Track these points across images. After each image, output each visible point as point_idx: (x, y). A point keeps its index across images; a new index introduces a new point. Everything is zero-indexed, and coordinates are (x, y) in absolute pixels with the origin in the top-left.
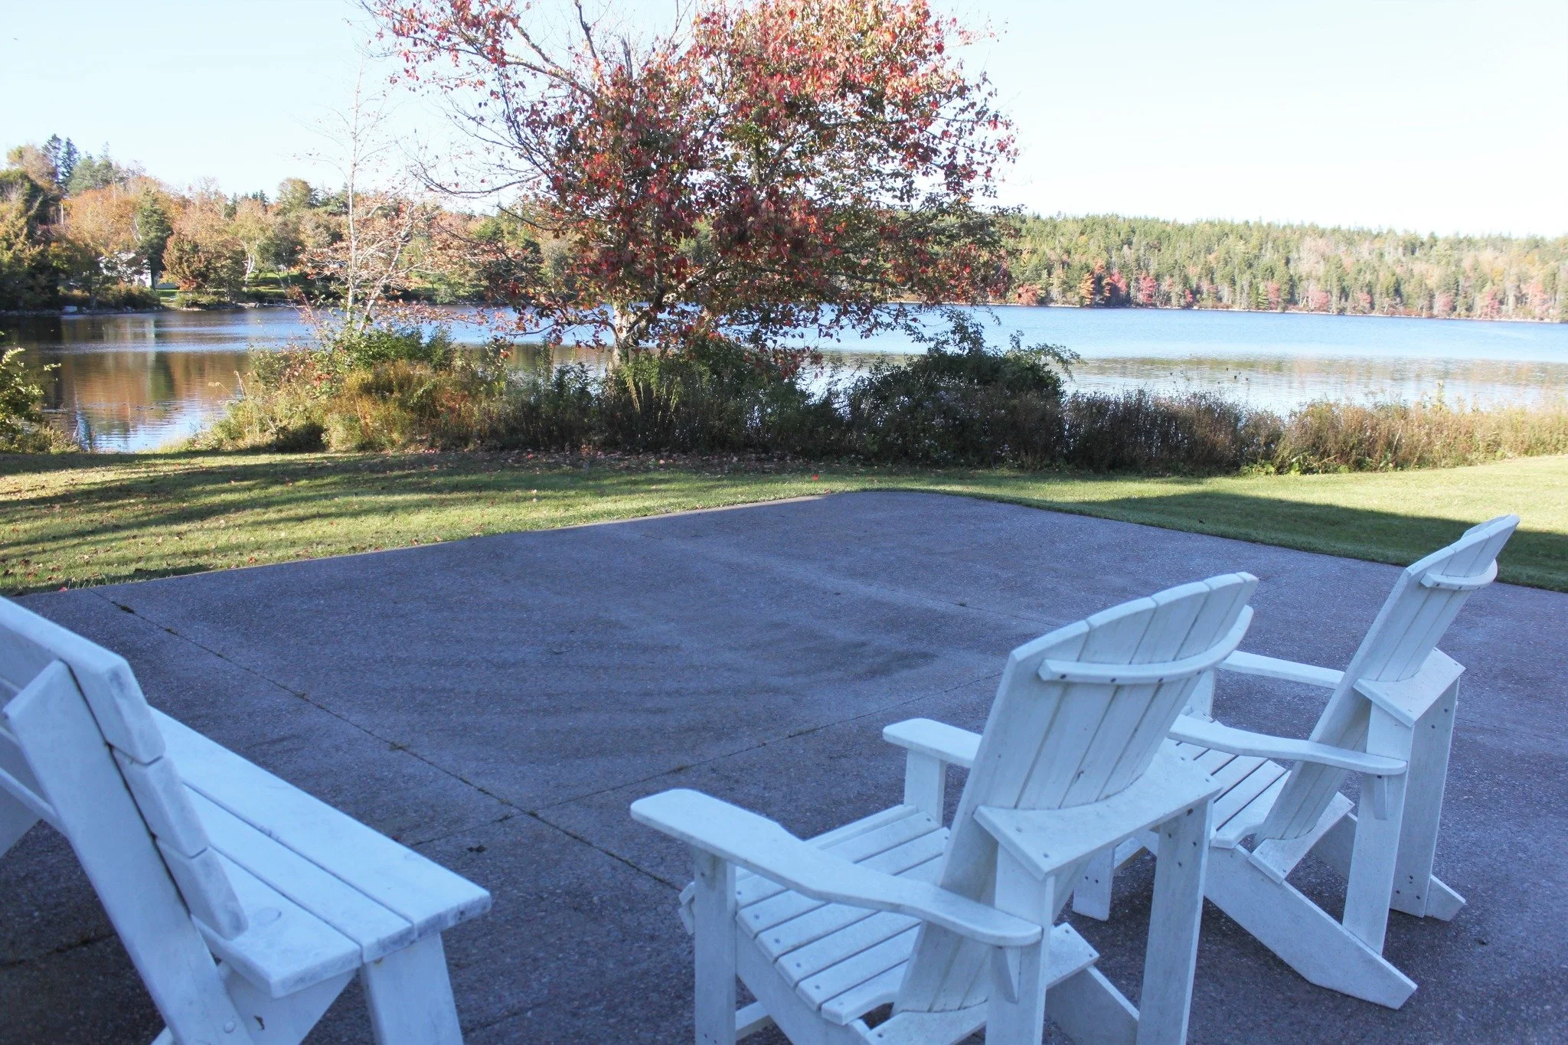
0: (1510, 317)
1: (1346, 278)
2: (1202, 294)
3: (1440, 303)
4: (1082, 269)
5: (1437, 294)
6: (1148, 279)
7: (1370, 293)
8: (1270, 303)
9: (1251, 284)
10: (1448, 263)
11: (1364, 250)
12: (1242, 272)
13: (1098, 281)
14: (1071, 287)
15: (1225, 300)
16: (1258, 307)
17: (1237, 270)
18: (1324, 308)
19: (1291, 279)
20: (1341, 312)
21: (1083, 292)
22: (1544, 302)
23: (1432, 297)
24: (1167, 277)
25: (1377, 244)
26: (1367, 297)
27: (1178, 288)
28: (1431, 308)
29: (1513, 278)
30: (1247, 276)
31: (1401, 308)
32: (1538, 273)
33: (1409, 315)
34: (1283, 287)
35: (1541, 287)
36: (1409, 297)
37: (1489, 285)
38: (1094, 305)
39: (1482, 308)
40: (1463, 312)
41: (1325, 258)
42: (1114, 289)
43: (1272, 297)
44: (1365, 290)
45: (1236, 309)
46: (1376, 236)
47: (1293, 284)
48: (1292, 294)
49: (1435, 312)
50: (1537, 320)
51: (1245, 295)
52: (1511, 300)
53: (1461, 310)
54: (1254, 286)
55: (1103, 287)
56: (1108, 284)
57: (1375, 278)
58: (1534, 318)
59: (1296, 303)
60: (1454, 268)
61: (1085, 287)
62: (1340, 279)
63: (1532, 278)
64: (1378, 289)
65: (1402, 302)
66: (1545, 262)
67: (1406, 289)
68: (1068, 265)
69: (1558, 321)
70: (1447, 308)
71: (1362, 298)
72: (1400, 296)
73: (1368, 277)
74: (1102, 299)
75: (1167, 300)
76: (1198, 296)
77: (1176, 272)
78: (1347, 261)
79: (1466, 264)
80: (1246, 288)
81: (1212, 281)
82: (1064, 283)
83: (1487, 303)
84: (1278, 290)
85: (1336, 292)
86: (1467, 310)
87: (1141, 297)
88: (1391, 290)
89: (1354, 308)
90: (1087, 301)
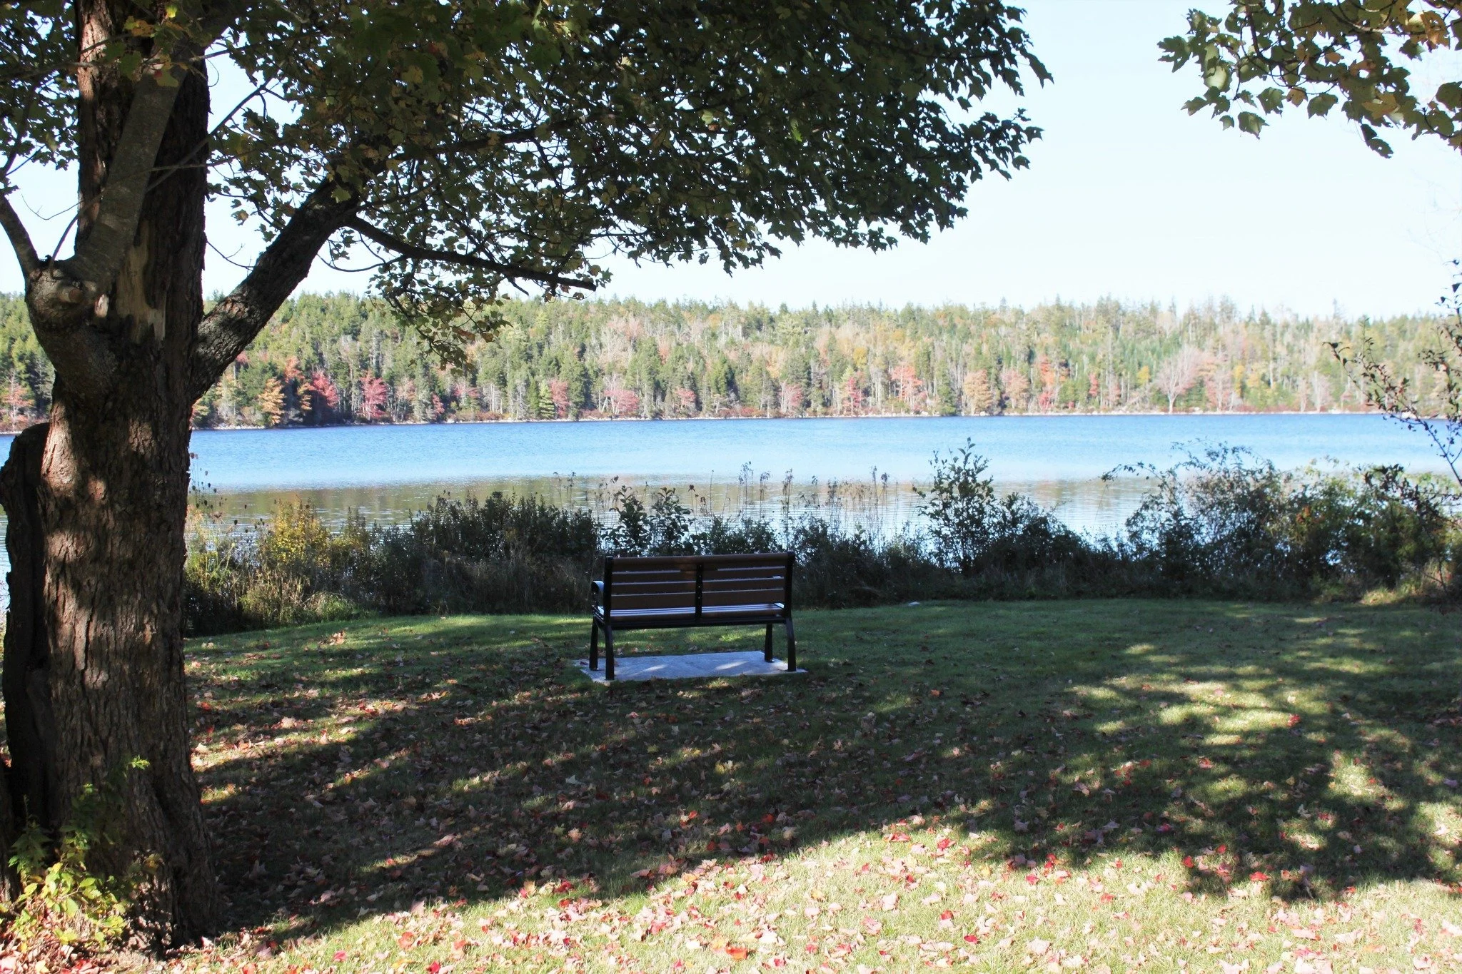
0: (879, 412)
1: (661, 369)
2: (458, 402)
3: (788, 397)
4: (264, 371)
5: (783, 385)
6: (376, 383)
7: (694, 388)
8: (556, 409)
9: (528, 384)
10: (797, 343)
11: (695, 331)
12: (516, 367)
13: (290, 389)
14: (249, 399)
15: (493, 408)
16: (540, 415)
17: (508, 365)
18: (633, 411)
19: (585, 374)
20: (657, 415)
21: (269, 406)
22: (919, 390)
23: (777, 389)
24: (406, 379)
25: (710, 322)
26: (689, 393)
27: (422, 395)
28: (777, 404)
29: (879, 360)
30: (523, 372)
31: (738, 407)
32: (908, 352)
33: (748, 416)
34: (573, 386)
35: (913, 371)
36: (747, 391)
37: (849, 371)
38: (283, 425)
39: (843, 400)
40: (820, 408)
41: (636, 344)
42: (317, 398)
43: (561, 402)
44: (687, 384)
45: (510, 420)
46: (711, 312)
47: (587, 380)
48: (587, 396)
49: (783, 410)
50: (912, 414)
51: (520, 399)
52: (879, 389)
53: (816, 405)
54: (533, 386)
55: (300, 397)
56: (307, 392)
57: (700, 367)
58: (908, 411)
59: (593, 407)
60: (803, 350)
61: (271, 398)
62: (652, 372)
63: (901, 359)
64: (704, 384)
65: (738, 398)
66: (915, 336)
67: (743, 381)
68: (246, 366)
69: (938, 414)
70: (796, 405)
71: (684, 395)
72: (736, 391)
73: (691, 366)
74: (300, 416)
75: (407, 411)
76: (453, 404)
77: (419, 370)
78: (664, 345)
79: (821, 343)
80: (521, 389)
81: (473, 382)
82: (239, 393)
83: (847, 394)
84: (567, 389)
85: (647, 388)
86: (824, 405)
87: (368, 410)
88: (722, 383)
89: (675, 410)
90: (276, 420)
